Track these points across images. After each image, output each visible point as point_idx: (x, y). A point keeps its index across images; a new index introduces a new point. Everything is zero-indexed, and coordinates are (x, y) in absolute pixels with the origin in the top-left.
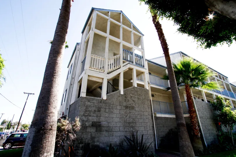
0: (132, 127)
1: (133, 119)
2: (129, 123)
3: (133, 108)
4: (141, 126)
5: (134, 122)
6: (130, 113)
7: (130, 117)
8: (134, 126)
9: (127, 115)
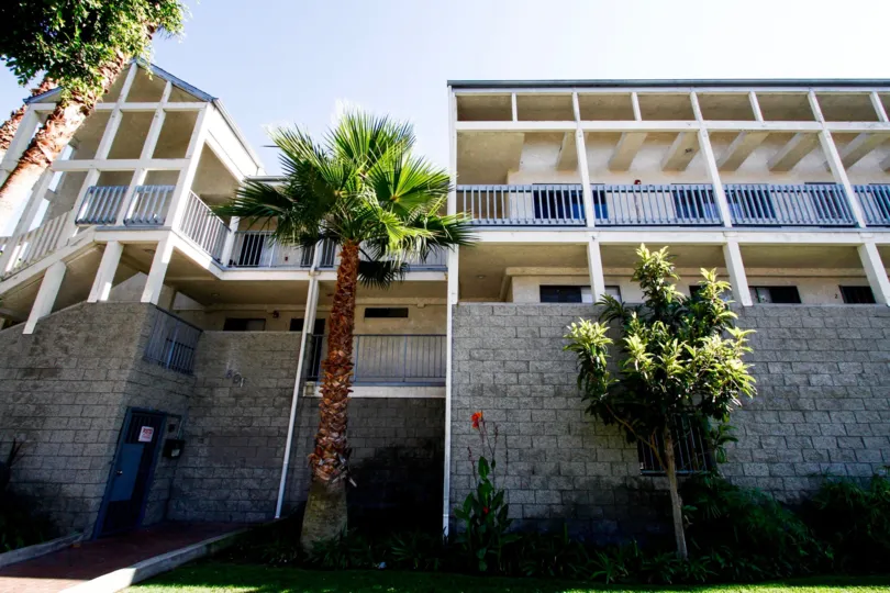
0: (28, 431)
1: (39, 407)
2: (20, 419)
3: (54, 371)
4: (64, 427)
5: (42, 414)
6: (36, 387)
7: (29, 400)
8: (34, 427)
9: (21, 396)
